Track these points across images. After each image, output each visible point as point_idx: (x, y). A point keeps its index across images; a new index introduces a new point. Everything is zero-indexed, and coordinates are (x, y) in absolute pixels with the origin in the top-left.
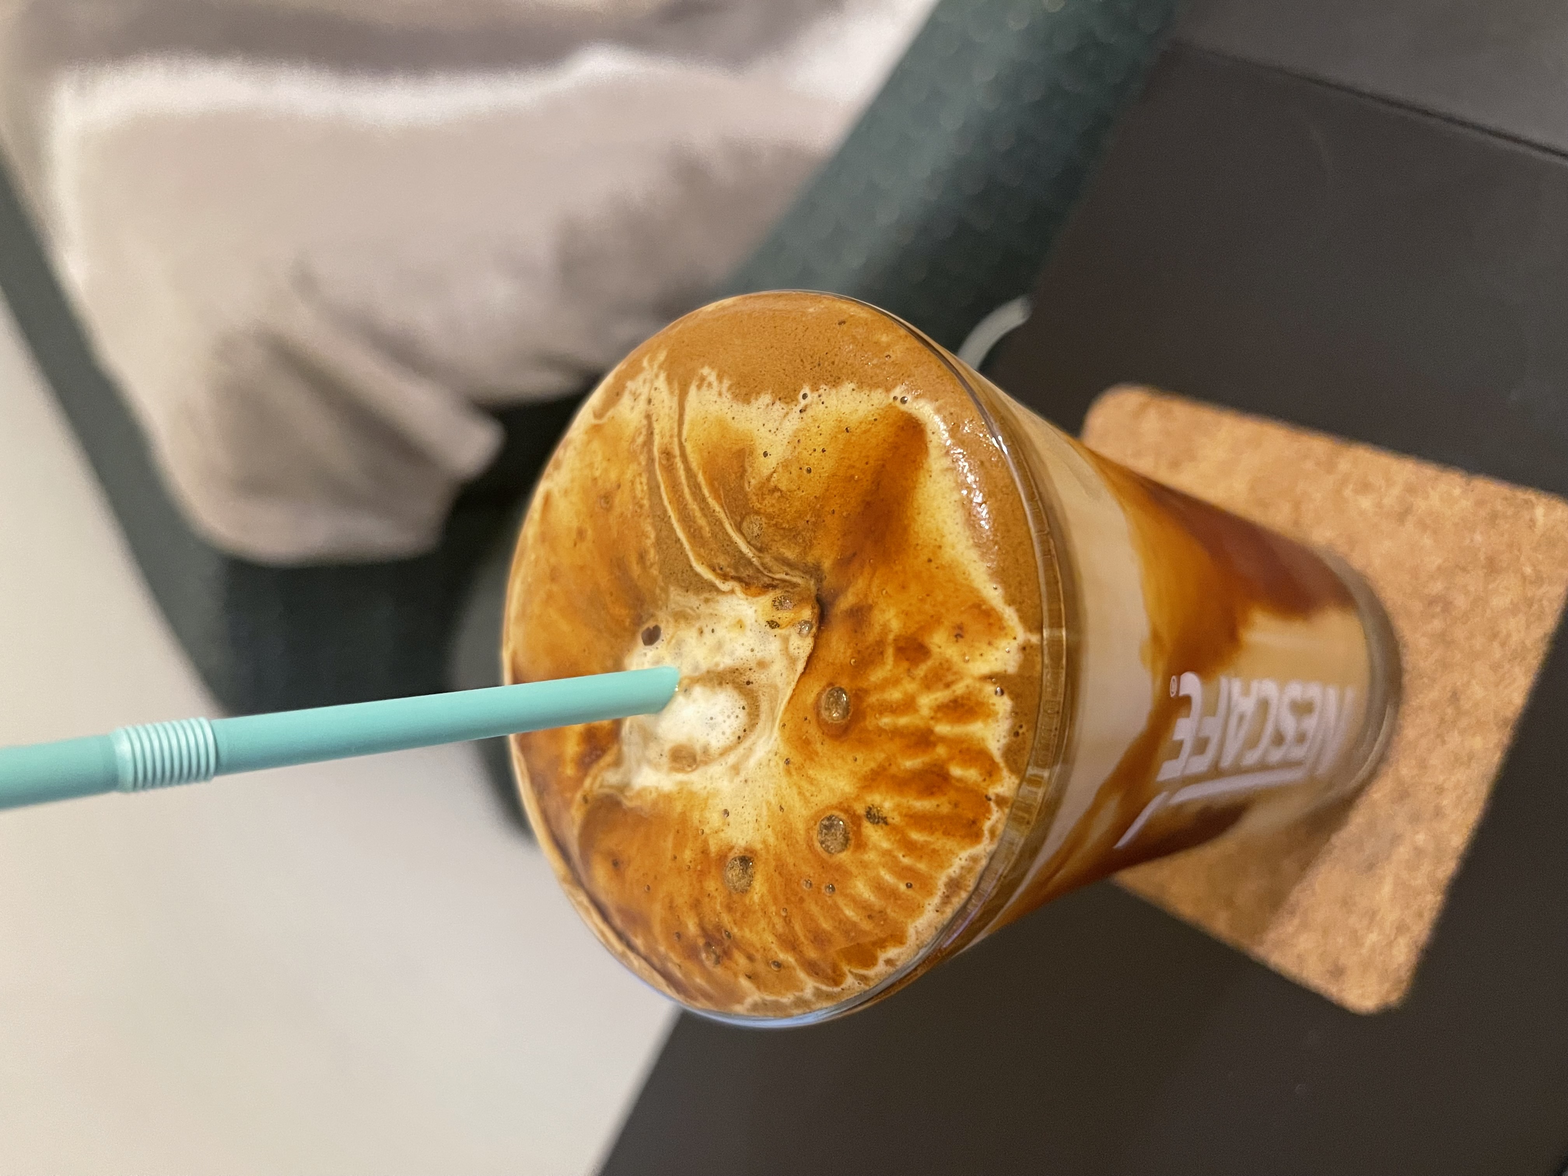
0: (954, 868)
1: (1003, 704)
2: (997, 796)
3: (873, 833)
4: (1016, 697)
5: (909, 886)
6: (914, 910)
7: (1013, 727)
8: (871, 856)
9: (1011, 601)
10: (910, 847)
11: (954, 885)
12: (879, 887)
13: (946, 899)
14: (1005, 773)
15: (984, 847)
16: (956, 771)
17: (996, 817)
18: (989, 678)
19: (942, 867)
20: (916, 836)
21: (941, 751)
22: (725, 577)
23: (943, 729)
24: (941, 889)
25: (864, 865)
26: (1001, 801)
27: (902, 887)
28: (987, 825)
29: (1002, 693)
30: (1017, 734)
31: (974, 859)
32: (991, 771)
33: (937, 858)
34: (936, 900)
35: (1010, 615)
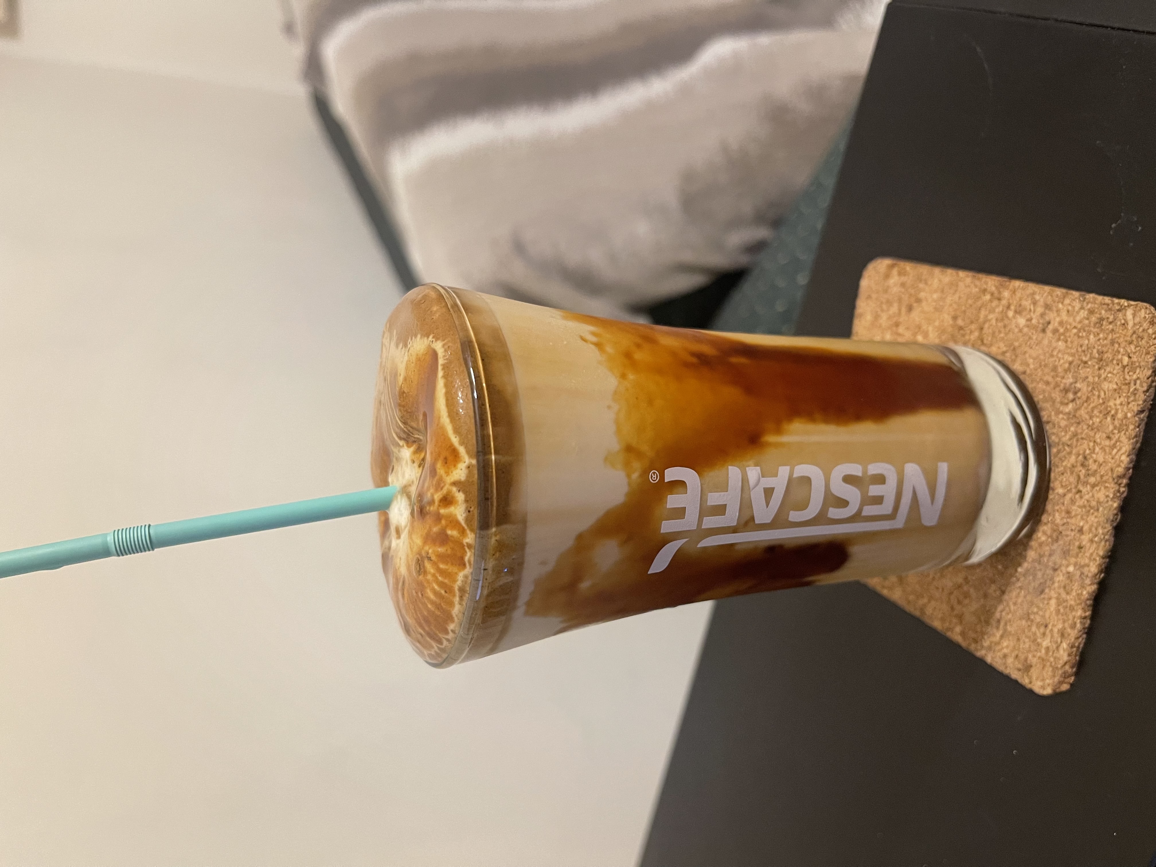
0: (459, 583)
1: (460, 497)
2: (467, 543)
3: (428, 565)
4: (465, 492)
5: (446, 592)
6: (451, 604)
7: (467, 508)
8: (429, 577)
9: (462, 443)
10: (442, 572)
11: (462, 590)
12: (435, 593)
13: (461, 597)
14: (468, 532)
15: (468, 570)
16: (449, 532)
17: (469, 555)
18: (454, 484)
19: (455, 581)
20: (442, 566)
21: (443, 522)
22: (401, 438)
23: (442, 511)
24: (457, 593)
25: (428, 582)
26: (469, 546)
27: (443, 592)
28: (466, 559)
29: (459, 491)
30: (469, 511)
31: (466, 577)
32: (463, 532)
33: (452, 577)
34: (457, 599)
35: (462, 450)
